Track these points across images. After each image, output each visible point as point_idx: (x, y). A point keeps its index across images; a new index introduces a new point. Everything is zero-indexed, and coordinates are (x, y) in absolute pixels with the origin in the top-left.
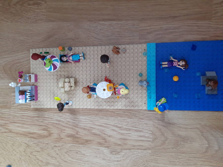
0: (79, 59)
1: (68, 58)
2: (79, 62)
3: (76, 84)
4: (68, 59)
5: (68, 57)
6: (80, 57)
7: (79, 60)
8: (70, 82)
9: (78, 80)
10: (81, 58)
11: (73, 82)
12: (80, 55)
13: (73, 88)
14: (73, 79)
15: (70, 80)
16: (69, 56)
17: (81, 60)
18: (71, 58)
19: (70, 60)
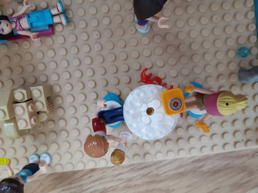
0: (51, 23)
1: (14, 25)
2: (53, 33)
3: (52, 103)
4: (16, 26)
5: (15, 20)
6: (53, 16)
7: (52, 26)
8: (31, 99)
9: (57, 89)
10: (56, 20)
11: (43, 99)
12: (54, 12)
13: (44, 117)
14: (41, 88)
15: (30, 93)
16: (19, 18)
17: (58, 28)
18: (25, 23)
19: (24, 30)
